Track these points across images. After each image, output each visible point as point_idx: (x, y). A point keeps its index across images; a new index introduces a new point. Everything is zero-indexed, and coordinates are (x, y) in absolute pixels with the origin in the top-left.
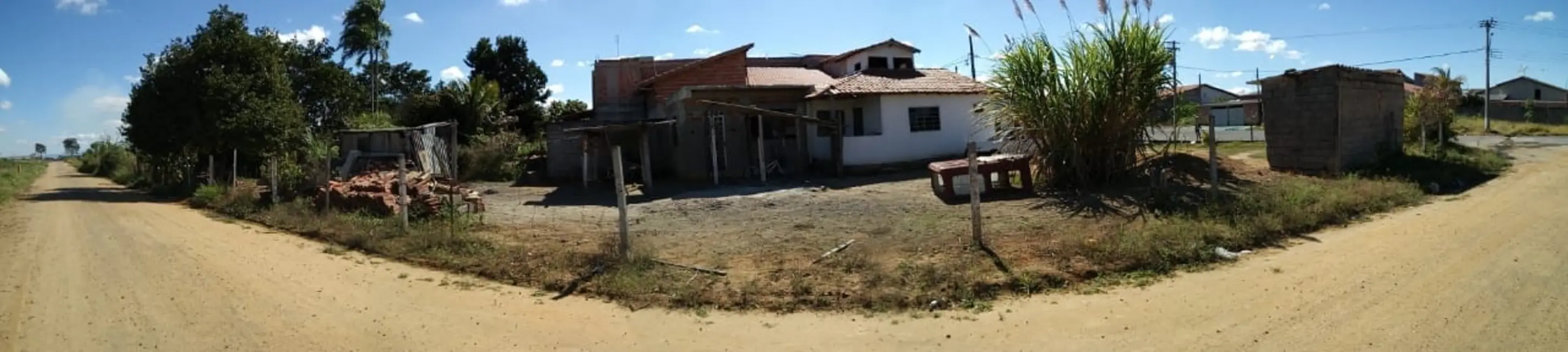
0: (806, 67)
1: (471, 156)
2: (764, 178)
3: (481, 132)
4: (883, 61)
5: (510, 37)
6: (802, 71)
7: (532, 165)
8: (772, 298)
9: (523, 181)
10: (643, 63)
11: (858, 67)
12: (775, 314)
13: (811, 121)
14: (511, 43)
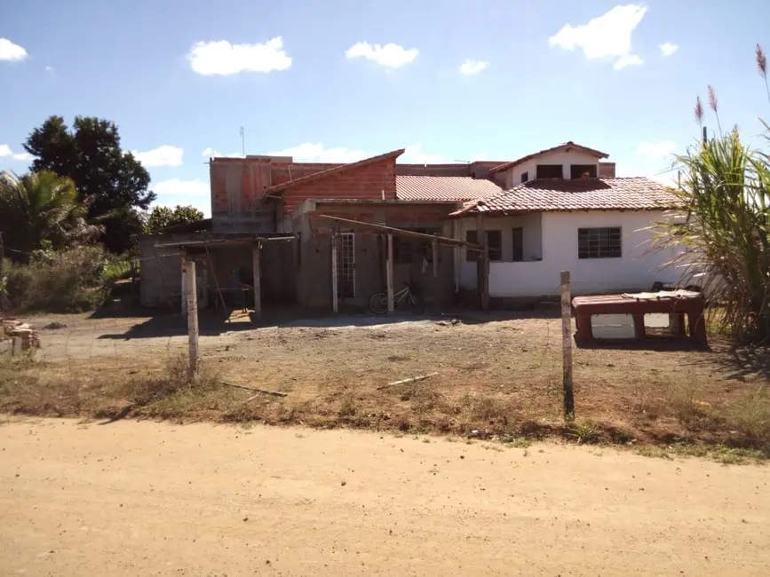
0: (474, 176)
1: (29, 279)
2: (391, 308)
3: (48, 246)
4: (558, 169)
5: (96, 120)
6: (467, 181)
7: (118, 291)
8: (316, 417)
9: (105, 311)
10: (275, 164)
11: (525, 177)
12: (314, 429)
13: (461, 244)
14: (96, 127)
